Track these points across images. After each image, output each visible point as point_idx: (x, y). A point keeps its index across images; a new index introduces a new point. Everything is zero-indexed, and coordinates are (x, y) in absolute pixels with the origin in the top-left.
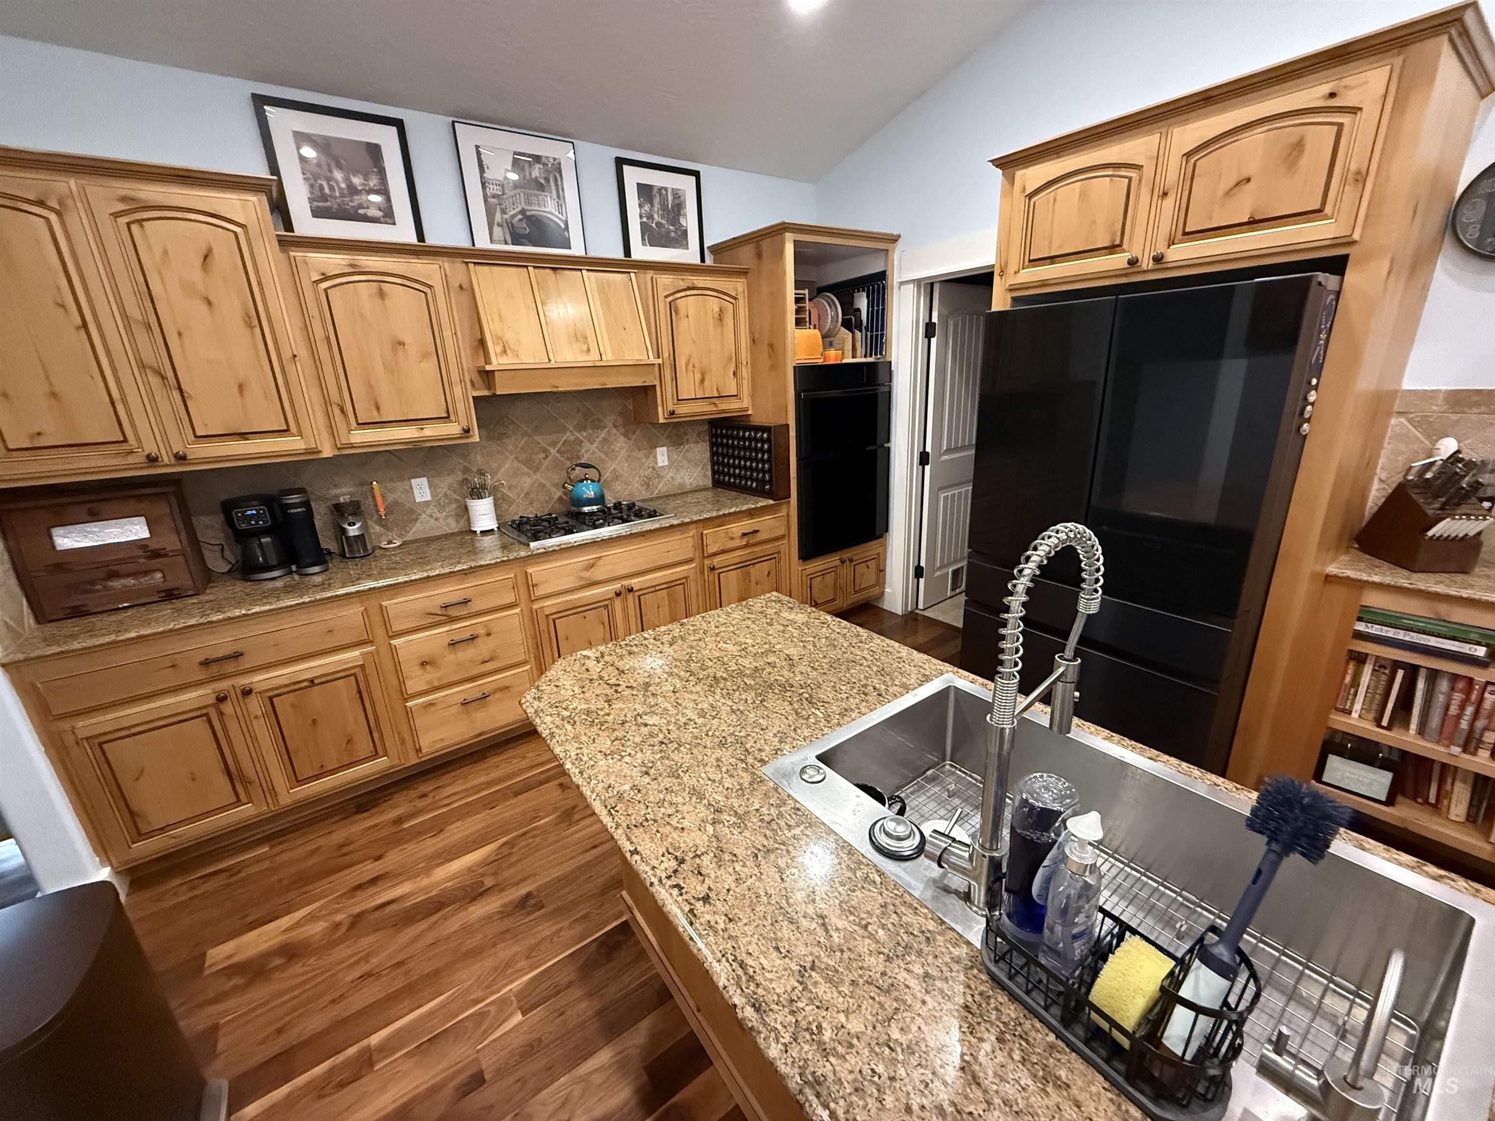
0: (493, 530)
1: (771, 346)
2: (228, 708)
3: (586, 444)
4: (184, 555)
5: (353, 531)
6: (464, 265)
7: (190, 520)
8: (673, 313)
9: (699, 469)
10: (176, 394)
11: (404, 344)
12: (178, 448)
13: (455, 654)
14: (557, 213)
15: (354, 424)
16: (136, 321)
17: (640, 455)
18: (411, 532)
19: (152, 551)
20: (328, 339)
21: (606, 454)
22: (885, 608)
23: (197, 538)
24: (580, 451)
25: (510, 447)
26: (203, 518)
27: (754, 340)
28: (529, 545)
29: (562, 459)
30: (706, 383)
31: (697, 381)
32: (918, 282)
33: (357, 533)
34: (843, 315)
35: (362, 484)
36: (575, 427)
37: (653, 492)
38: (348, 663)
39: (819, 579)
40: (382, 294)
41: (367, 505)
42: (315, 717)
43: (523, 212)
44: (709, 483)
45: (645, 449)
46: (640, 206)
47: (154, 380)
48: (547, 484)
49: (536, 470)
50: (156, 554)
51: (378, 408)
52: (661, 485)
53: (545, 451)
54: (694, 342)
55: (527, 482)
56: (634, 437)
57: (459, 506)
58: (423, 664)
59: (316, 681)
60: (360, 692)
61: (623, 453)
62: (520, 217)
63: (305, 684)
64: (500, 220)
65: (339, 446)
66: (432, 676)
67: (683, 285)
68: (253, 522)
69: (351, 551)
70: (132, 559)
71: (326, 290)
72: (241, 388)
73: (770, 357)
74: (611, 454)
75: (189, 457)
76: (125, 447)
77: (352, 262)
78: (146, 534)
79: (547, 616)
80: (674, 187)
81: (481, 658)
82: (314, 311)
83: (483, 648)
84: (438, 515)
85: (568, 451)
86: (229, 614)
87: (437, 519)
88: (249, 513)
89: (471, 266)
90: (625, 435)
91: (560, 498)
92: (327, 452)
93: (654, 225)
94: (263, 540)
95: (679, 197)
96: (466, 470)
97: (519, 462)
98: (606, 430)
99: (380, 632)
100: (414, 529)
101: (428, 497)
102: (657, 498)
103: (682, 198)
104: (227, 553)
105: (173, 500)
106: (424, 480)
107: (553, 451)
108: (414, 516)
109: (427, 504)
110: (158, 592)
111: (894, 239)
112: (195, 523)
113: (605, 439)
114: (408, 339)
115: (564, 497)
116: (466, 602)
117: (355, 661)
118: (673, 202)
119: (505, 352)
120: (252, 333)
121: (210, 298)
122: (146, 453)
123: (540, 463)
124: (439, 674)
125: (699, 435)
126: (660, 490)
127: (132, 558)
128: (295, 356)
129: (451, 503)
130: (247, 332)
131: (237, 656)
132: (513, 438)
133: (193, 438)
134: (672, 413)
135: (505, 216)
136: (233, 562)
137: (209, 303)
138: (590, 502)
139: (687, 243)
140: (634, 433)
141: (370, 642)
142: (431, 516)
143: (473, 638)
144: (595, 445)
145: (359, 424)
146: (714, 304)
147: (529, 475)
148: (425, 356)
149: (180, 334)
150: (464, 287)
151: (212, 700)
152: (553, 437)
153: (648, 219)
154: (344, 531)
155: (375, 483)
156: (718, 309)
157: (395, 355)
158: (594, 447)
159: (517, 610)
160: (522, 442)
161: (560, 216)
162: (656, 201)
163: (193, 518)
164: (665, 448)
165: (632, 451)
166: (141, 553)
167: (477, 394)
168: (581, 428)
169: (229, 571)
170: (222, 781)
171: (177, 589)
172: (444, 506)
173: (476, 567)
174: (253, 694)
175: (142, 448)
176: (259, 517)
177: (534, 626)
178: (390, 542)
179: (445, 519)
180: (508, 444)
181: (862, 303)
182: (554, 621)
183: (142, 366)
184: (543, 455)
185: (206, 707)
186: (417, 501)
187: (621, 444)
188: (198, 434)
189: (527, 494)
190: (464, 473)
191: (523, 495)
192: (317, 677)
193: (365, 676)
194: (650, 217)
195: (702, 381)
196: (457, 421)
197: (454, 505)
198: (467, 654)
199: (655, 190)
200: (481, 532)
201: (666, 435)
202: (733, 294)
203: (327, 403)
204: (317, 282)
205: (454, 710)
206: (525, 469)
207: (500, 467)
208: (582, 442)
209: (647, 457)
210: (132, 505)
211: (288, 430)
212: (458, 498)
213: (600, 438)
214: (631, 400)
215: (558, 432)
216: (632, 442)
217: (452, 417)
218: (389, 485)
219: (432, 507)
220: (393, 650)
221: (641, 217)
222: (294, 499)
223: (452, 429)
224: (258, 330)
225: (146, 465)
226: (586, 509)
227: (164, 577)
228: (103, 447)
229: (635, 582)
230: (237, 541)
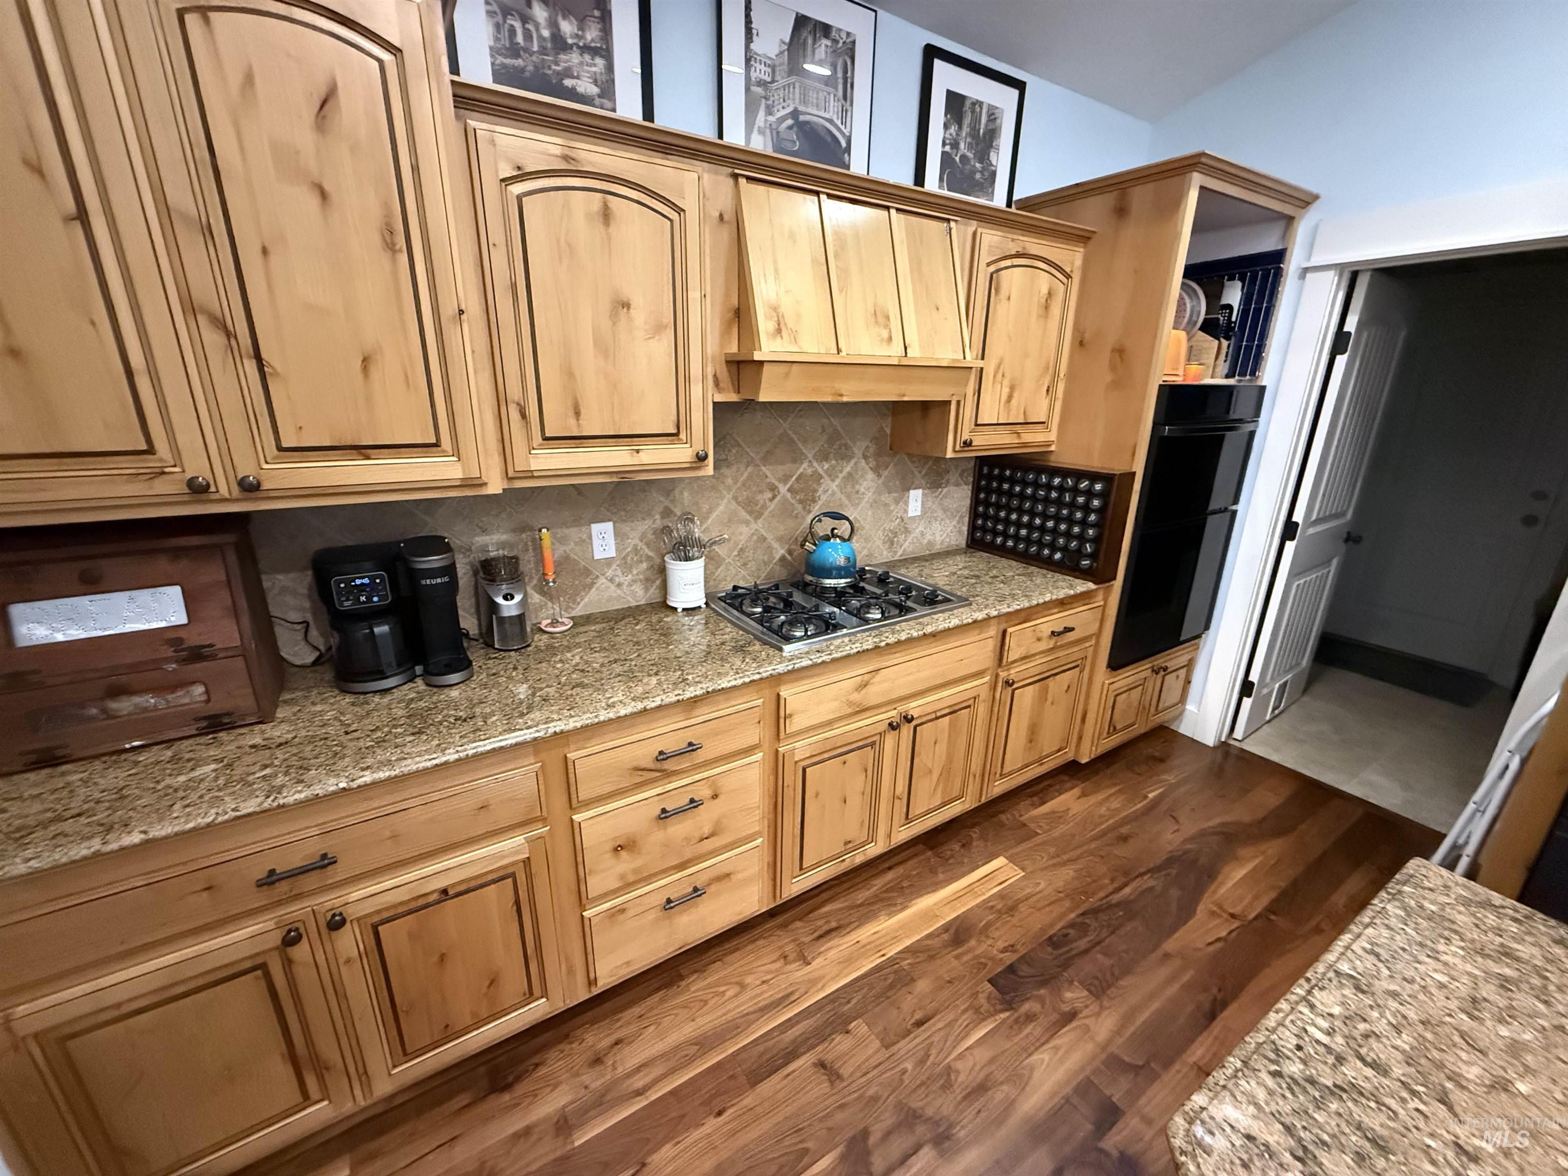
0: (700, 607)
1: (1120, 352)
2: (301, 952)
3: (826, 481)
4: (244, 656)
5: (509, 608)
6: (731, 181)
7: (260, 581)
8: (993, 291)
9: (954, 523)
10: (251, 367)
11: (629, 308)
12: (246, 469)
13: (665, 828)
14: (839, 123)
15: (537, 439)
16: (185, 218)
17: (886, 498)
18: (582, 604)
19: (191, 649)
20: (514, 286)
21: (848, 497)
22: (1181, 731)
23: (267, 609)
24: (816, 491)
25: (729, 481)
26: (280, 577)
27: (1081, 343)
28: (781, 650)
29: (793, 501)
30: (1014, 402)
31: (1004, 398)
32: (1340, 267)
33: (514, 613)
34: (1207, 313)
35: (522, 529)
36: (815, 456)
37: (896, 552)
38: (504, 857)
39: (1124, 696)
40: (606, 215)
41: (527, 565)
42: (444, 951)
43: (795, 114)
44: (963, 542)
45: (896, 491)
46: (946, 127)
47: (213, 338)
48: (769, 537)
49: (758, 516)
50: (197, 655)
51: (577, 414)
52: (907, 543)
53: (773, 489)
54: (1010, 340)
55: (744, 533)
56: (886, 473)
57: (652, 566)
58: (617, 849)
59: (451, 892)
60: (517, 903)
61: (869, 495)
62: (790, 122)
63: (435, 897)
64: (762, 124)
65: (511, 474)
66: (626, 864)
67: (1013, 249)
68: (363, 599)
69: (503, 639)
70: (156, 664)
71: (519, 198)
72: (366, 361)
73: (1113, 368)
74: (854, 496)
75: (266, 485)
76: (151, 462)
77: (567, 152)
78: (179, 617)
79: (796, 762)
80: (993, 103)
81: (697, 835)
82: (496, 234)
83: (703, 819)
84: (622, 579)
85: (802, 490)
86: (318, 790)
87: (619, 585)
88: (358, 582)
89: (742, 181)
90: (876, 470)
91: (783, 559)
92: (495, 486)
93: (957, 159)
94: (377, 630)
95: (995, 119)
96: (667, 513)
97: (738, 503)
98: (853, 461)
99: (559, 800)
100: (586, 600)
101: (611, 552)
102: (900, 561)
103: (998, 121)
104: (314, 633)
105: (232, 558)
106: (609, 526)
107: (783, 489)
108: (589, 580)
109: (609, 562)
110: (197, 720)
111: (1306, 200)
112: (266, 584)
113: (850, 474)
114: (638, 301)
115: (789, 557)
116: (692, 747)
117: (517, 853)
118: (986, 125)
119: (779, 331)
120: (394, 261)
121: (327, 187)
122: (188, 475)
123: (764, 507)
124: (639, 862)
125: (961, 475)
126: (905, 550)
127: (154, 661)
128: (461, 312)
129: (641, 562)
130: (385, 258)
131: (326, 862)
132: (734, 468)
133: (276, 452)
134: (967, 444)
135: (771, 119)
136: (322, 648)
137: (324, 195)
138: (839, 572)
139: (993, 193)
140: (887, 468)
141: (543, 820)
142: (611, 580)
143: (694, 803)
144: (837, 482)
145: (546, 439)
146: (1044, 281)
147: (747, 523)
148: (658, 329)
149: (265, 251)
150: (726, 217)
151: (275, 938)
152: (788, 467)
153: (952, 148)
154: (494, 607)
155: (544, 531)
156: (1047, 292)
157: (614, 324)
158: (834, 486)
159: (759, 756)
160: (746, 475)
161: (843, 127)
162: (967, 121)
163: (264, 577)
164: (920, 491)
165: (880, 495)
166: (170, 652)
167: (719, 398)
168: (823, 457)
169: (315, 663)
170: (282, 1071)
171: (228, 714)
172: (631, 567)
173: (714, 691)
174: (348, 925)
175: (182, 467)
176: (372, 590)
177: (777, 778)
178: (554, 623)
179: (630, 585)
180: (726, 476)
181: (1233, 295)
182: (804, 770)
183: (191, 308)
184: (770, 495)
185: (264, 952)
186: (596, 558)
187: (868, 483)
188: (285, 444)
189: (742, 550)
190: (663, 518)
191: (735, 553)
192: (453, 885)
193: (529, 876)
194: (955, 145)
195: (1010, 398)
196: (689, 441)
197: (644, 565)
198: (679, 829)
199: (968, 104)
200: (684, 610)
201: (923, 473)
202: (1068, 270)
203: (500, 399)
204: (507, 181)
205: (651, 916)
206: (744, 514)
207: (710, 511)
208: (821, 477)
209: (897, 502)
210: (163, 564)
211: (437, 445)
212: (651, 554)
213: (844, 473)
214: (890, 419)
215: (794, 461)
216: (880, 482)
217: (683, 436)
218: (560, 532)
219: (614, 567)
220: (573, 829)
221: (944, 144)
222: (434, 561)
223: (681, 454)
224: (404, 258)
225: (186, 498)
226: (829, 582)
227: (207, 692)
228: (111, 461)
229: (914, 708)
230: (333, 626)
